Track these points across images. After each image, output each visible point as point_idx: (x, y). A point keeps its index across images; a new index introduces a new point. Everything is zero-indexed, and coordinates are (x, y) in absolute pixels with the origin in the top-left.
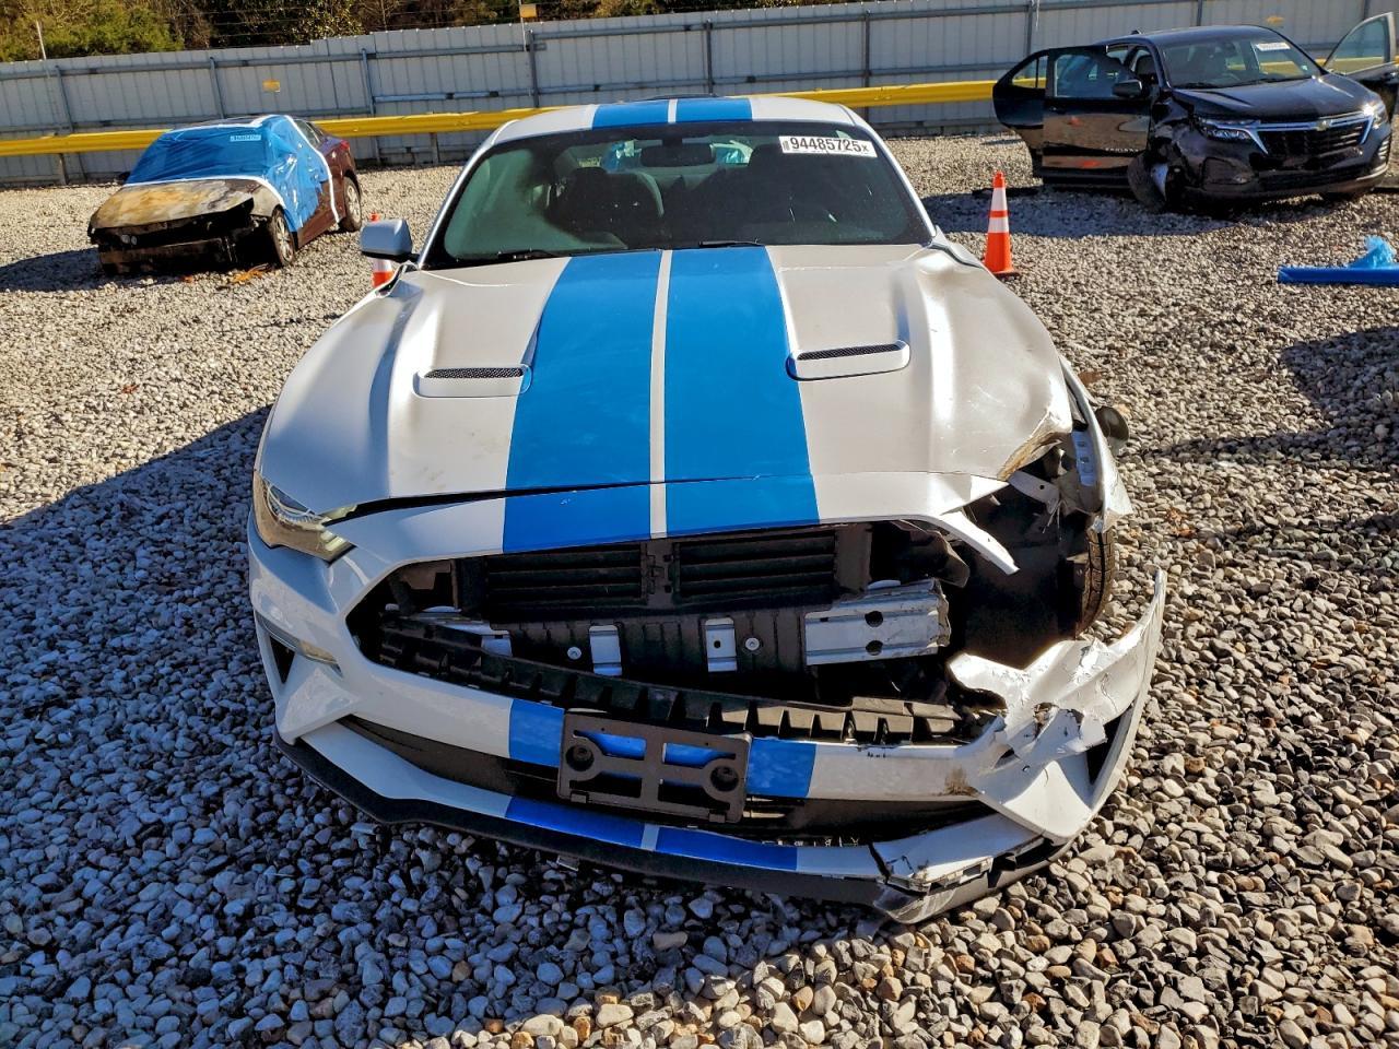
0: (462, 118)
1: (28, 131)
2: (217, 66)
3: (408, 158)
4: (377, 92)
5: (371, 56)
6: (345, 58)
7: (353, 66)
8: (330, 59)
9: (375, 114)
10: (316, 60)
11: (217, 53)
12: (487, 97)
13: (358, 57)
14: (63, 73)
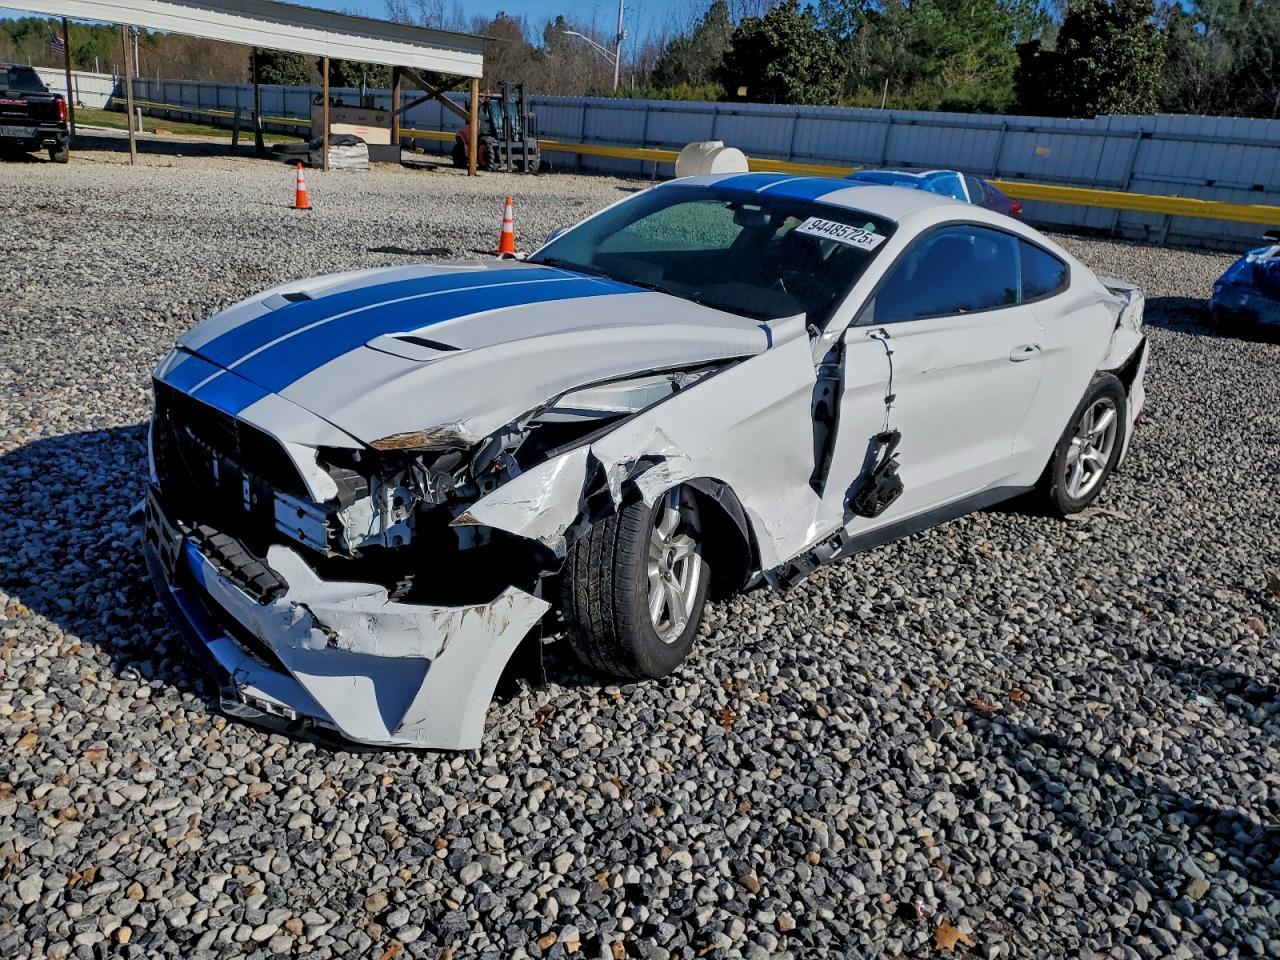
0: (1206, 205)
1: (834, 160)
2: (1008, 129)
3: (1143, 234)
4: (1138, 169)
5: (1146, 136)
6: (1121, 135)
7: (1127, 143)
8: (1107, 134)
9: (1128, 188)
10: (1094, 134)
11: (1011, 119)
12: (1250, 190)
13: (1133, 135)
14: (893, 121)
